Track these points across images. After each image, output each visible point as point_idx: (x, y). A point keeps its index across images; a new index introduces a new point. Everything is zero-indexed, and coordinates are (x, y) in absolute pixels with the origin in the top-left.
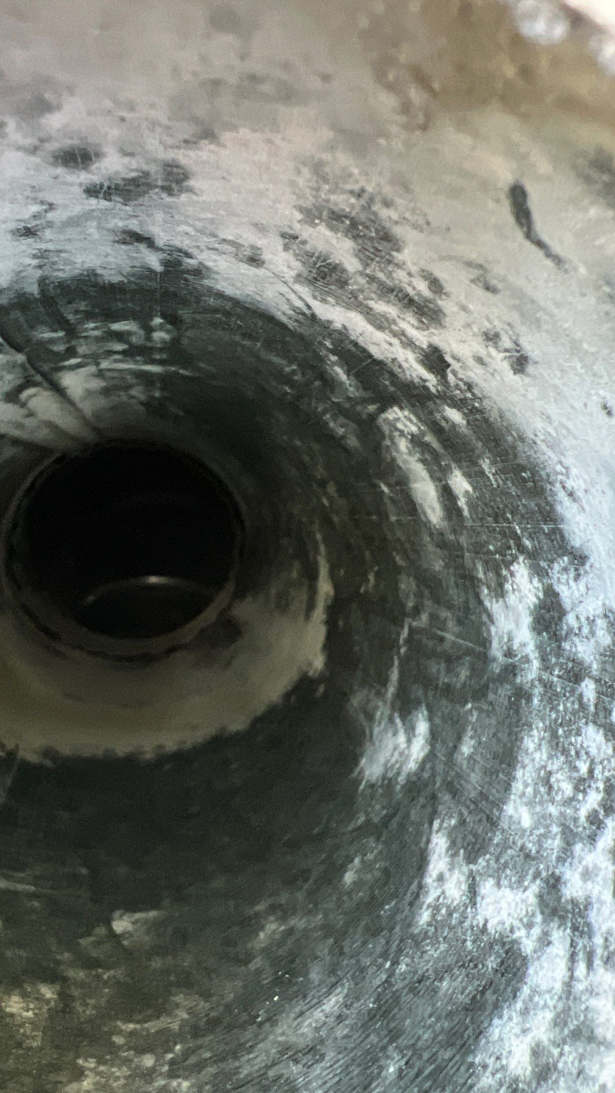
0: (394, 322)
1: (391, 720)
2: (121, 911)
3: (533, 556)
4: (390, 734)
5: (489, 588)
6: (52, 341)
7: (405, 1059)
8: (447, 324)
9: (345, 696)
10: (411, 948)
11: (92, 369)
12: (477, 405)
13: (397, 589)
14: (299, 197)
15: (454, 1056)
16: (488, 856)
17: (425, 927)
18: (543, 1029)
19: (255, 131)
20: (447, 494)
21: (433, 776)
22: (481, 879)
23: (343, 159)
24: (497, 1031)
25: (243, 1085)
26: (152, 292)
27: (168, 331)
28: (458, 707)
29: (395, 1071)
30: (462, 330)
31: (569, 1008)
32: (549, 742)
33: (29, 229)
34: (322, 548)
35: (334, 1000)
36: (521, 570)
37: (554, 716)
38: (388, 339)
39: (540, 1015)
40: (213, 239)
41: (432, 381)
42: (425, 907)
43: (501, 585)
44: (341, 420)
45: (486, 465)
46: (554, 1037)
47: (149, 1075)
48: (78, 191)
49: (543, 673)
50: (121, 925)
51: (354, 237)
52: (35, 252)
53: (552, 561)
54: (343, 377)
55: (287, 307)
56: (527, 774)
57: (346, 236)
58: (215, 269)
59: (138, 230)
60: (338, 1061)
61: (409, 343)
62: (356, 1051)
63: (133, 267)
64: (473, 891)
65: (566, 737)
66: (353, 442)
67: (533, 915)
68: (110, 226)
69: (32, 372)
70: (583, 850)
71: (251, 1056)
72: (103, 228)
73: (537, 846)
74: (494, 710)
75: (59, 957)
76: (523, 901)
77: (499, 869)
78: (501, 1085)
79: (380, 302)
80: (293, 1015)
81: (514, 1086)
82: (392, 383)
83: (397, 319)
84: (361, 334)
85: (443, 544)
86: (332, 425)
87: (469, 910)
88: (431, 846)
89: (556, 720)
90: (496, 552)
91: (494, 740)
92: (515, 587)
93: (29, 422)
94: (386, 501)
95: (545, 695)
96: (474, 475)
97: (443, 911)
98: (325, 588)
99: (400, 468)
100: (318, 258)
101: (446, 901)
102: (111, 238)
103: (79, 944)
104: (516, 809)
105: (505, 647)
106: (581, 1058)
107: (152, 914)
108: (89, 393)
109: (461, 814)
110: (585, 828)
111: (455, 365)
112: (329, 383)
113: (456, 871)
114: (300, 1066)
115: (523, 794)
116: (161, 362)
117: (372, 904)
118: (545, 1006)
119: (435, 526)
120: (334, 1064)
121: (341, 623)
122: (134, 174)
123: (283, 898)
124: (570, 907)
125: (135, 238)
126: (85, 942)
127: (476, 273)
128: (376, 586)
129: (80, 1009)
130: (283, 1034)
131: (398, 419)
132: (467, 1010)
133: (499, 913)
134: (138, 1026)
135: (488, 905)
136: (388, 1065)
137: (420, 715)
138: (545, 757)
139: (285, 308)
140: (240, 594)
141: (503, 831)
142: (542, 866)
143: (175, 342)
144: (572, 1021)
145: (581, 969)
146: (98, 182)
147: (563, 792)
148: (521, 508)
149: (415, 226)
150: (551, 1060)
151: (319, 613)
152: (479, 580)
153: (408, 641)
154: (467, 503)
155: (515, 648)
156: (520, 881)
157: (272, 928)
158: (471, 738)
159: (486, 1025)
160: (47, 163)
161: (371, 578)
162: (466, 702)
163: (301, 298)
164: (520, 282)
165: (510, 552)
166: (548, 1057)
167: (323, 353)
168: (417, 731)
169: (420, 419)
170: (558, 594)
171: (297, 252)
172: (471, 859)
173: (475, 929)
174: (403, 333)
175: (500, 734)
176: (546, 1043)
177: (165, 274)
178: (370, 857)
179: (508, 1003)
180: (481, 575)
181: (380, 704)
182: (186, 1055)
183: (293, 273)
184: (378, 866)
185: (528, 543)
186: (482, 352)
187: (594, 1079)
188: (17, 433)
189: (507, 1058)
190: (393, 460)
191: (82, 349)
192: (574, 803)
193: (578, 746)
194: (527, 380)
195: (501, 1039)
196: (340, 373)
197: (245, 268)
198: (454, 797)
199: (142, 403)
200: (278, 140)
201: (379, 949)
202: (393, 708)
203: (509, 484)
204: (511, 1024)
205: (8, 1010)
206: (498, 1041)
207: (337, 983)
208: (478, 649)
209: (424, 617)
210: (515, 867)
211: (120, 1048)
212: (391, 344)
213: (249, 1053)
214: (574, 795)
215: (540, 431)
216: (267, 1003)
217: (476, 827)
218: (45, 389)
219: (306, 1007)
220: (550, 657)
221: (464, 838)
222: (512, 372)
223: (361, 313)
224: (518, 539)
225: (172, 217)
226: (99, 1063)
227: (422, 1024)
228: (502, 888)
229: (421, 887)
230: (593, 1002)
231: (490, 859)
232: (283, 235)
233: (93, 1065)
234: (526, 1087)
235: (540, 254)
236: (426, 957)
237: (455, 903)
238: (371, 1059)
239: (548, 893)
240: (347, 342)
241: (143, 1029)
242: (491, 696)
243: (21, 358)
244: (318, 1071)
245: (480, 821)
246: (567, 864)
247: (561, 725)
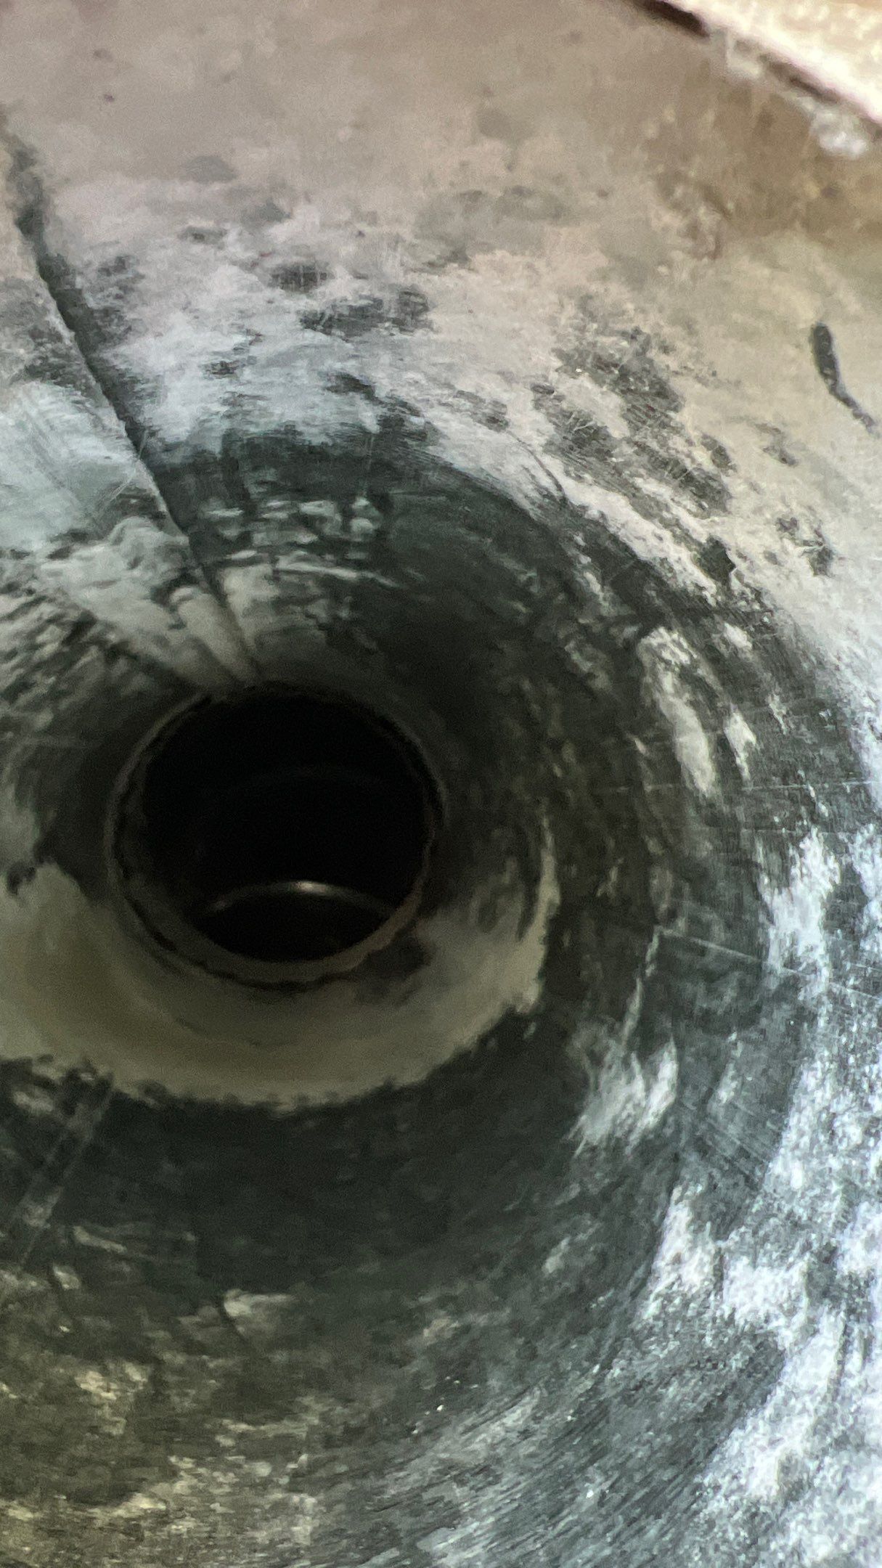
0: (668, 508)
1: (626, 1063)
2: (239, 1290)
3: (830, 826)
4: (623, 1081)
5: (769, 875)
6: (225, 522)
7: (609, 1483)
8: (732, 509)
9: (565, 1036)
10: (630, 1348)
11: (265, 568)
12: (766, 619)
13: (646, 886)
14: (560, 338)
15: (675, 1477)
16: (743, 1229)
17: (651, 1321)
18: (798, 1438)
19: (514, 253)
20: (723, 748)
21: (678, 1130)
22: (731, 1258)
23: (616, 292)
24: (736, 1444)
25: (386, 1508)
26: (360, 460)
27: (372, 519)
28: (717, 1039)
29: (594, 1496)
30: (752, 516)
31: (835, 1411)
32: (836, 1075)
33: (226, 364)
34: (549, 839)
35: (519, 1411)
36: (813, 846)
37: (844, 1040)
38: (659, 532)
39: (796, 1421)
40: (446, 392)
41: (710, 588)
42: (652, 1297)
43: (785, 870)
44: (589, 649)
45: (776, 705)
46: (812, 1448)
47: (265, 1485)
48: (292, 318)
49: (833, 984)
50: (237, 1306)
51: (623, 392)
52: (227, 396)
53: (853, 831)
54: (596, 587)
55: (531, 487)
56: (804, 1120)
57: (613, 391)
58: (445, 431)
59: (356, 375)
60: (519, 1483)
61: (684, 537)
62: (544, 1471)
63: (342, 424)
64: (719, 1275)
65: (858, 1067)
66: (601, 682)
67: (798, 1299)
68: (324, 368)
69: (193, 563)
70: (869, 1211)
71: (401, 1474)
72: (314, 370)
73: (809, 1211)
74: (765, 1039)
75: (150, 1335)
76: (785, 1282)
77: (756, 1243)
78: (736, 1509)
79: (651, 480)
80: (461, 1429)
81: (754, 1510)
82: (660, 593)
83: (671, 503)
84: (623, 525)
85: (714, 820)
86: (576, 657)
87: (712, 1297)
88: (667, 1221)
89: (846, 1045)
90: (784, 825)
91: (763, 1079)
92: (805, 871)
93: (175, 637)
94: (643, 765)
95: (834, 1013)
96: (760, 720)
97: (677, 1301)
98: (549, 892)
99: (662, 715)
100: (577, 419)
101: (681, 1289)
102: (322, 384)
103: (179, 1322)
104: (785, 1167)
105: (787, 955)
106: (846, 1470)
107: (280, 1298)
108: (256, 605)
109: (711, 1177)
110: (873, 1182)
111: (741, 566)
112: (577, 597)
113: (699, 1250)
114: (466, 1488)
115: (797, 1146)
116: (358, 565)
117: (581, 1296)
118: (804, 1410)
119: (704, 796)
120: (513, 1488)
121: (566, 940)
122: (363, 302)
123: (461, 1288)
124: (846, 1285)
125: (353, 385)
126: (185, 1321)
127: (768, 440)
128: (619, 888)
129: (176, 1399)
130: (445, 1450)
131: (663, 646)
132: (698, 1420)
133: (752, 1298)
134: (251, 1428)
135: (737, 1290)
136: (587, 1490)
137: (666, 1054)
138: (828, 1095)
139: (529, 488)
140: (427, 909)
141: (766, 1196)
142: (814, 1236)
143: (380, 534)
144: (837, 1425)
145: (855, 1359)
146: (319, 310)
147: (849, 1138)
148: (817, 761)
149: (699, 379)
150: (805, 1476)
151: (538, 929)
152: (757, 865)
153: (660, 957)
154: (748, 760)
155: (800, 953)
156: (783, 1258)
157: (440, 1326)
158: (733, 1078)
159: (722, 1438)
160: (264, 282)
161: (614, 874)
162: (730, 1033)
163: (549, 474)
164: (823, 451)
165: (800, 823)
166: (801, 1473)
167: (572, 552)
168: (660, 1075)
169: (692, 645)
170: (860, 876)
171: (551, 411)
172: (720, 1233)
173: (718, 1321)
174: (677, 523)
175: (771, 1071)
176: (800, 1453)
177: (380, 436)
178: (582, 1237)
179: (754, 1410)
180: (760, 859)
181: (612, 1043)
182: (313, 1466)
183: (543, 440)
184: (592, 1249)
185: (823, 809)
186: (776, 548)
187: (859, 1495)
188: (155, 651)
189: (747, 1477)
190: (654, 704)
191: (259, 538)
192: (862, 1152)
193: (873, 1077)
194: (830, 583)
195: (740, 1454)
196: (592, 582)
197: (483, 432)
198: (703, 1158)
199: (321, 627)
200: (540, 265)
201: (585, 1350)
202: (630, 1047)
203: (803, 729)
204: (756, 1436)
205: (83, 1386)
206: (736, 1456)
207: (525, 1391)
208: (751, 959)
209: (681, 923)
210: (777, 1240)
211: (226, 1450)
212: (661, 539)
213: (401, 1469)
214: (863, 1142)
215: (844, 652)
216: (428, 1413)
217: (730, 1193)
218: (205, 591)
219: (481, 1420)
220: (844, 963)
221: (712, 1208)
222: (811, 573)
223: (625, 495)
224: (811, 804)
225: (402, 360)
226: (198, 1465)
227: (636, 1439)
228: (760, 1268)
229: (649, 1272)
230: (868, 1402)
231: (745, 1233)
232: (535, 388)
233: (190, 1466)
234: (768, 1510)
235: (847, 412)
236: (649, 1358)
237: (694, 1291)
238: (564, 1482)
239: (819, 1270)
240: (603, 536)
241: (259, 1432)
242: (764, 1022)
243: (182, 540)
244: (491, 1495)
245: (736, 1184)
246: (847, 1230)
247: (853, 1051)
